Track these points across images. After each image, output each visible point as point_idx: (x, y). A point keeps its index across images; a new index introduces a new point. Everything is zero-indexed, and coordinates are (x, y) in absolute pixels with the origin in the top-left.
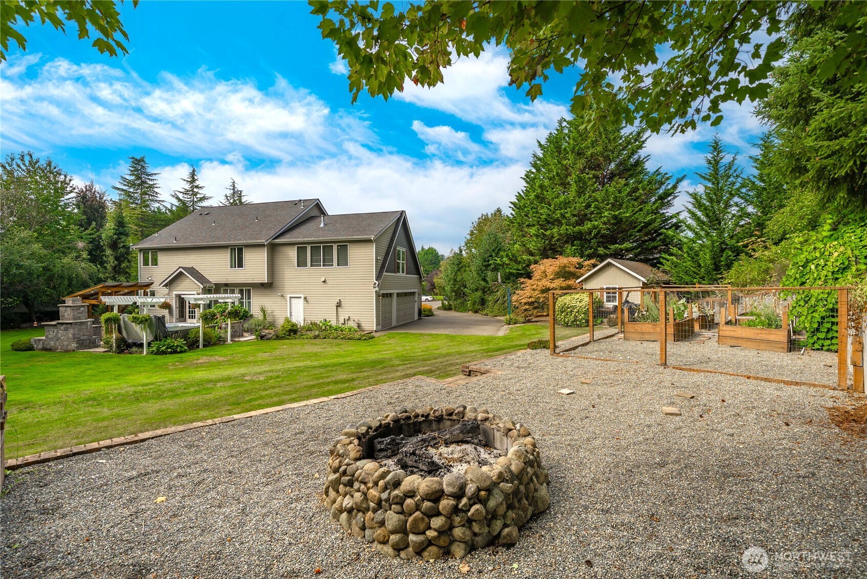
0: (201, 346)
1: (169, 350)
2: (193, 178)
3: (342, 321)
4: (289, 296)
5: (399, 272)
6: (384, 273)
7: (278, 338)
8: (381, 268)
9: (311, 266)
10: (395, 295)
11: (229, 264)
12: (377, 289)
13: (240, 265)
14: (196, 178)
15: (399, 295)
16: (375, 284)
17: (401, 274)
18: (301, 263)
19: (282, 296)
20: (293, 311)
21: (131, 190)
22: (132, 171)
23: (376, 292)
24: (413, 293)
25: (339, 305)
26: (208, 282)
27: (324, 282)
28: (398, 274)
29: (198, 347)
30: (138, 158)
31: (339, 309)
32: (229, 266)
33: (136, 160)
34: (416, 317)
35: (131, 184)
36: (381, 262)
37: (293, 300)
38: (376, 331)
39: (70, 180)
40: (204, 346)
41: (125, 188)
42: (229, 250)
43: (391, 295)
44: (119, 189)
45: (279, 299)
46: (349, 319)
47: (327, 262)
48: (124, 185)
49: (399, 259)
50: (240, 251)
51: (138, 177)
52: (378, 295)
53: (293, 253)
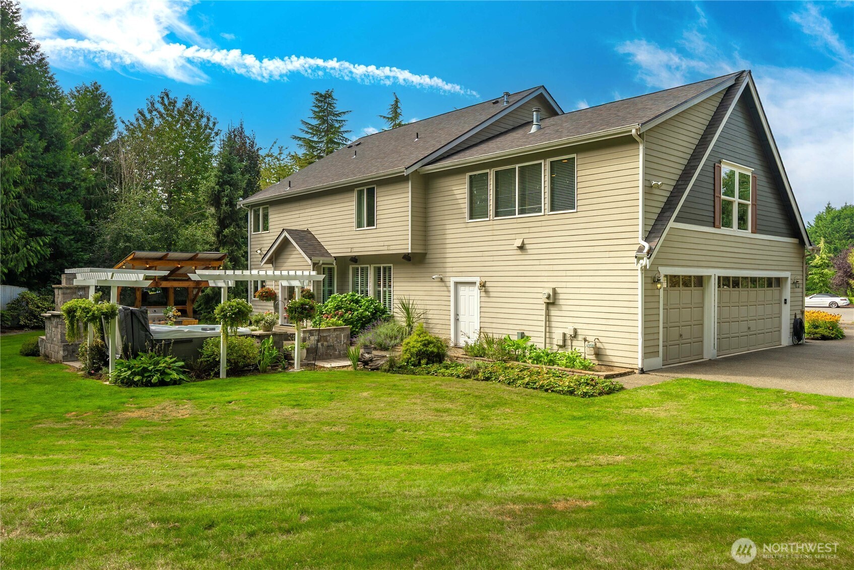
0: (223, 374)
1: (137, 378)
2: (396, 112)
3: (558, 339)
4: (453, 280)
5: (728, 224)
6: (671, 224)
7: (393, 367)
8: (664, 210)
9: (497, 214)
10: (714, 283)
11: (354, 220)
12: (645, 262)
13: (371, 223)
14: (399, 111)
15: (725, 282)
16: (641, 249)
17: (734, 230)
18: (476, 211)
19: (442, 280)
20: (462, 311)
21: (315, 139)
22: (315, 112)
23: (644, 269)
24: (778, 282)
25: (552, 302)
26: (326, 254)
27: (522, 248)
28: (724, 230)
29: (217, 375)
30: (323, 93)
31: (554, 312)
32: (355, 224)
33: (321, 96)
34: (786, 339)
35: (316, 130)
36: (662, 197)
37: (463, 290)
38: (642, 371)
39: (214, 124)
40: (229, 374)
41: (308, 136)
42: (355, 195)
43: (700, 281)
44: (300, 139)
45: (436, 287)
46: (575, 335)
47: (529, 204)
48: (307, 132)
49: (730, 192)
50: (371, 194)
51: (324, 120)
52: (651, 279)
53: (460, 190)
